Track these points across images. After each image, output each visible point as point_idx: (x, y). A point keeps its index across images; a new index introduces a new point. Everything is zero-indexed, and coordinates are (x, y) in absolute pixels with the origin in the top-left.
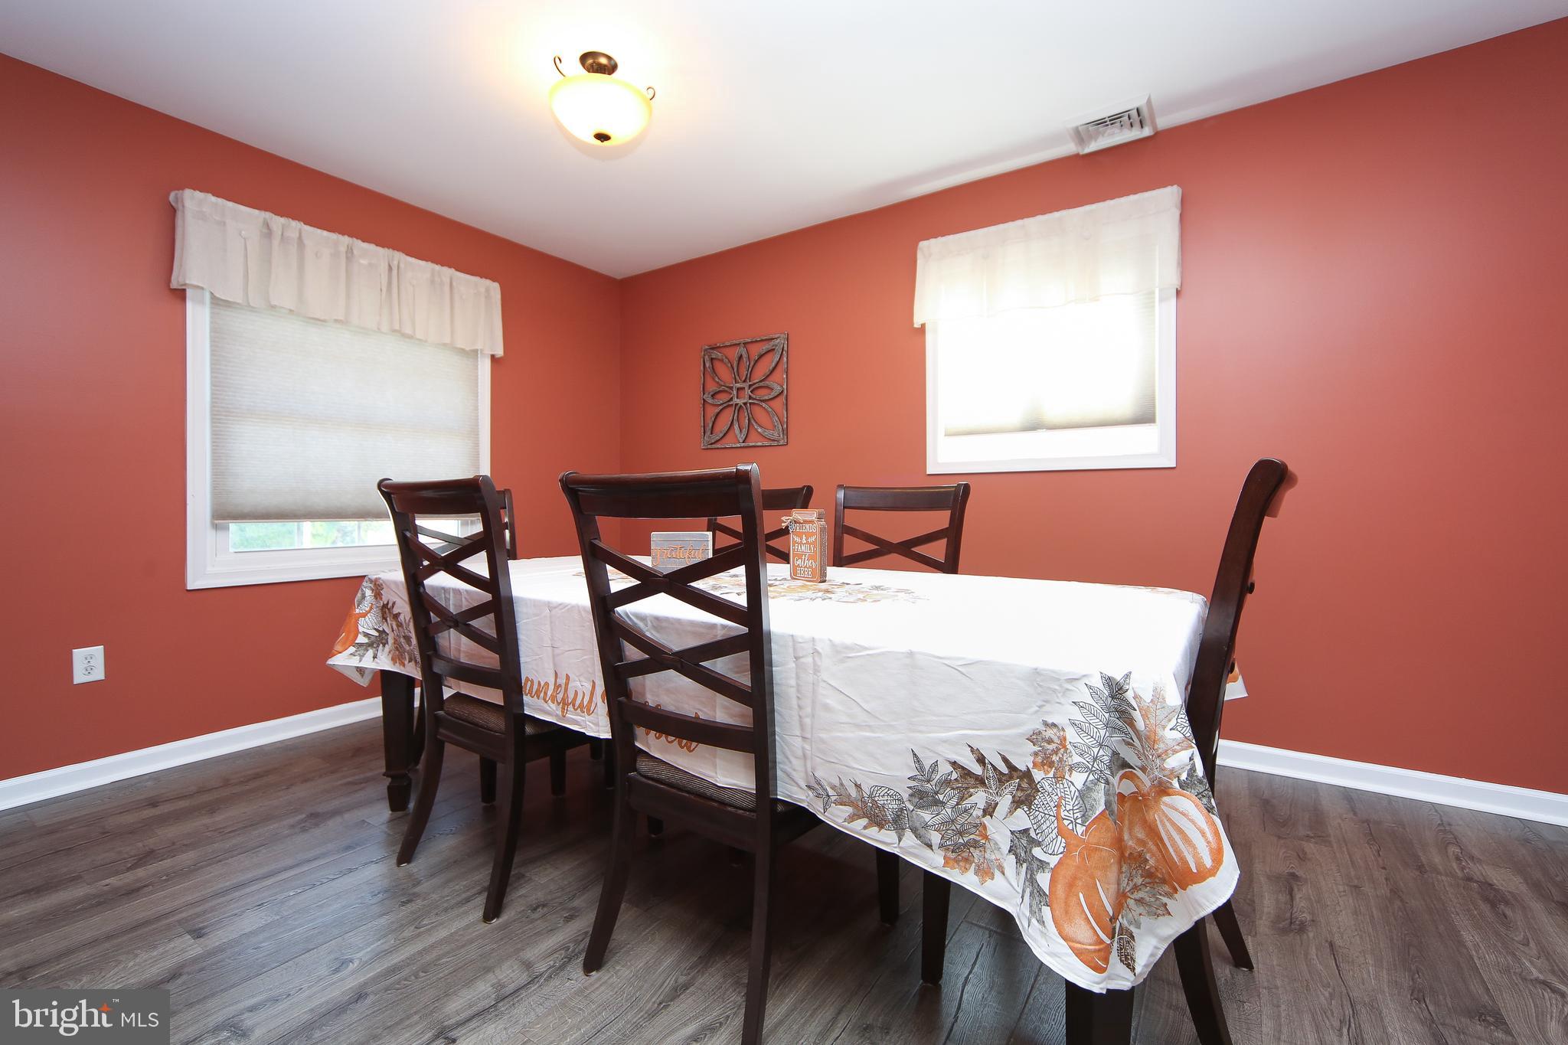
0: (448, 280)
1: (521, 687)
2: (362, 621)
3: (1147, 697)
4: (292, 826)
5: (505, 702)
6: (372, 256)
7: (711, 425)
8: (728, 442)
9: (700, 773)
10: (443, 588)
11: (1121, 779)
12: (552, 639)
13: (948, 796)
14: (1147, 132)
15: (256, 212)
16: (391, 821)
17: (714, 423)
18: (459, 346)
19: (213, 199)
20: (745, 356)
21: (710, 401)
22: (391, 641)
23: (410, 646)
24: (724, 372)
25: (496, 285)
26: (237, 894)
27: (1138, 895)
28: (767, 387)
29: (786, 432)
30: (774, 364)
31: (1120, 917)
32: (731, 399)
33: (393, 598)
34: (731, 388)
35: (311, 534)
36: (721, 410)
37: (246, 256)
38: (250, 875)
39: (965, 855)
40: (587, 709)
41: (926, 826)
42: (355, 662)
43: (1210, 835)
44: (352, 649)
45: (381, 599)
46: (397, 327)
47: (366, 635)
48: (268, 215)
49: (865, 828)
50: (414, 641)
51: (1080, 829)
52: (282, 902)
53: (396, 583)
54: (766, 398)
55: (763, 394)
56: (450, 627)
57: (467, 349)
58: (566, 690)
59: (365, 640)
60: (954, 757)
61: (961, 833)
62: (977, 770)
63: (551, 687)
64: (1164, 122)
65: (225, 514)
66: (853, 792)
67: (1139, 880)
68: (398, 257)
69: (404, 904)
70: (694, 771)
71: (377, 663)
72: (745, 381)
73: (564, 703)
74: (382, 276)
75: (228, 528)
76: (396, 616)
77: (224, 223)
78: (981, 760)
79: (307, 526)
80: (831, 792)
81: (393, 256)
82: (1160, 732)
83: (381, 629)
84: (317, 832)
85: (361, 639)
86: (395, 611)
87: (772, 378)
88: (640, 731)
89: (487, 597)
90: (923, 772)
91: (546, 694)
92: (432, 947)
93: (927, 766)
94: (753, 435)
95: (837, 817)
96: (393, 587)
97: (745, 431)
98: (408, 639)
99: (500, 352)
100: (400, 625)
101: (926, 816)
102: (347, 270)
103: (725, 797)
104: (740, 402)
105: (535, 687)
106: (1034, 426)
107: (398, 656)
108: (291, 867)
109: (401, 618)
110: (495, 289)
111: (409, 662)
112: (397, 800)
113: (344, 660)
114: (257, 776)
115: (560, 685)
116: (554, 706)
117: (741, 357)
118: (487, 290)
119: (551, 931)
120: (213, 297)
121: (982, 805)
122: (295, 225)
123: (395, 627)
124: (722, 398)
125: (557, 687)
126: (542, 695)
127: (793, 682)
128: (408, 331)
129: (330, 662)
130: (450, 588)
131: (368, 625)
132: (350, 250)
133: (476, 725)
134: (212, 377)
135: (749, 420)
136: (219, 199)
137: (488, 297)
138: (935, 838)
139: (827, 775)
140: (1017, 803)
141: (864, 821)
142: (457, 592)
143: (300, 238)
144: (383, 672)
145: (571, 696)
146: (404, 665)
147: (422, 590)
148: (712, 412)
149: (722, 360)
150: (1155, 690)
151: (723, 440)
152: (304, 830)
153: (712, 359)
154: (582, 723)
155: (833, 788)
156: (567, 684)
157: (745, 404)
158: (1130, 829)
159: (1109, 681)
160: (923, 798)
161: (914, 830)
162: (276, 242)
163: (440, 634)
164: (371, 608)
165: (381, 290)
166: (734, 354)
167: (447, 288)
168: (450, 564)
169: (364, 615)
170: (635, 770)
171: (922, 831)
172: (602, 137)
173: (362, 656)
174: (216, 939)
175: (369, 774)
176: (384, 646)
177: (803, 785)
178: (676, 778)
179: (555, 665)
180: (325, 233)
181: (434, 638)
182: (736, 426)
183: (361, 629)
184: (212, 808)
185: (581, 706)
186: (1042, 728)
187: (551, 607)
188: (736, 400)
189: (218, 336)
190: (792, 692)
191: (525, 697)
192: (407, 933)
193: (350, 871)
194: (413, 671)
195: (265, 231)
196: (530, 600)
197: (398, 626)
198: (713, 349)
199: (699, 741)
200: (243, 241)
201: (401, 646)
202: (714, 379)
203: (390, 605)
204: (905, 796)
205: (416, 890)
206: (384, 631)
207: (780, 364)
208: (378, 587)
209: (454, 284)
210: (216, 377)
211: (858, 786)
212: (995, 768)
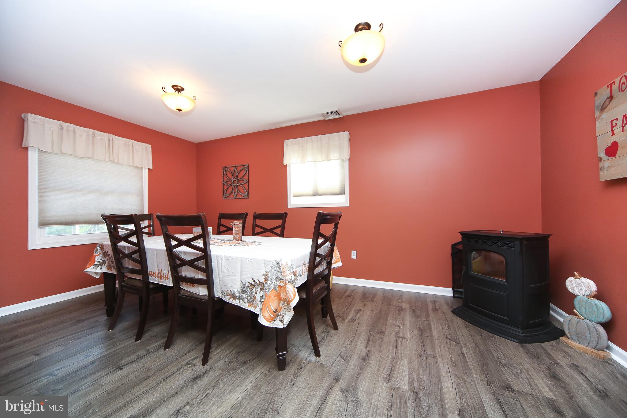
0: (131, 144)
1: (148, 274)
2: (96, 257)
3: (284, 264)
4: (71, 324)
5: (143, 278)
6: (102, 137)
7: (225, 191)
8: (231, 197)
9: (196, 292)
10: (124, 246)
11: (280, 282)
12: (157, 260)
13: (248, 290)
14: (340, 116)
15: (57, 121)
16: (107, 320)
17: (226, 191)
18: (136, 166)
19: (39, 117)
20: (236, 170)
21: (225, 184)
22: (107, 263)
23: (113, 264)
24: (229, 175)
25: (150, 146)
26: (50, 344)
27: (285, 308)
28: (243, 180)
29: (248, 194)
30: (244, 173)
31: (280, 312)
32: (232, 184)
33: (107, 250)
34: (232, 180)
35: (78, 229)
36: (229, 187)
37: (53, 137)
38: (55, 339)
39: (252, 303)
40: (167, 278)
41: (244, 298)
42: (94, 270)
43: (293, 292)
44: (93, 266)
45: (103, 250)
46: (112, 160)
47: (98, 262)
48: (61, 122)
49: (232, 300)
50: (114, 263)
51: (268, 293)
52: (67, 344)
53: (108, 245)
54: (242, 184)
55: (242, 182)
56: (126, 258)
57: (139, 167)
58: (161, 273)
59: (98, 263)
60: (249, 281)
61: (251, 299)
62: (253, 283)
63: (157, 273)
64: (345, 114)
65: (43, 223)
66: (230, 292)
67: (285, 304)
68: (112, 136)
69: (109, 340)
70: (194, 292)
71: (102, 270)
72: (236, 178)
73: (160, 277)
74: (106, 143)
75: (45, 228)
76: (108, 255)
77: (44, 125)
78: (254, 281)
79: (77, 227)
80: (225, 293)
81: (110, 136)
82: (286, 271)
83: (103, 260)
84: (80, 325)
85: (96, 263)
86: (108, 254)
87: (244, 177)
88: (181, 283)
89: (137, 248)
90: (244, 285)
91: (155, 275)
92: (118, 349)
93: (244, 283)
94: (238, 195)
95: (227, 299)
96: (107, 246)
97: (236, 194)
98: (112, 262)
99: (151, 168)
100: (110, 258)
101: (244, 295)
102: (92, 140)
103: (202, 297)
104: (234, 185)
105: (152, 273)
106: (316, 194)
107: (109, 268)
108: (70, 335)
109: (110, 256)
110: (149, 147)
111: (113, 269)
112: (109, 313)
113: (90, 270)
114: (56, 312)
115: (159, 272)
116: (157, 278)
117: (235, 171)
118: (146, 147)
119: (156, 342)
120: (39, 150)
121: (255, 291)
122: (72, 126)
123: (108, 259)
124: (229, 183)
125: (158, 273)
126: (154, 276)
127: (217, 267)
128: (116, 161)
129: (85, 271)
130: (126, 246)
131: (98, 258)
132: (94, 134)
133: (134, 286)
134: (39, 177)
135: (237, 190)
136: (42, 117)
137: (147, 149)
138: (246, 300)
139: (224, 289)
140: (261, 290)
141: (232, 299)
142: (128, 247)
143: (74, 130)
144: (104, 273)
145: (162, 275)
146: (111, 270)
147: (117, 247)
148: (226, 187)
149: (229, 171)
150: (286, 263)
151: (229, 197)
152: (75, 325)
153: (226, 171)
154: (165, 283)
155: (226, 292)
156: (161, 272)
157: (236, 185)
158: (283, 293)
159: (276, 261)
160: (244, 292)
161: (242, 299)
162: (64, 131)
163: (123, 260)
164: (100, 253)
165: (106, 147)
166: (233, 169)
167: (131, 147)
168: (125, 238)
169: (97, 256)
170: (180, 294)
171: (243, 299)
172: (179, 110)
173: (96, 269)
174: (43, 356)
175: (100, 307)
176: (104, 265)
177: (220, 292)
178: (190, 294)
179: (158, 267)
180: (84, 128)
181: (121, 261)
182: (233, 192)
183: (96, 260)
184: (40, 322)
185: (165, 278)
186: (265, 273)
187: (156, 250)
188: (233, 184)
189: (41, 163)
190: (217, 269)
191: (149, 277)
192: (110, 347)
193: (92, 334)
194: (114, 272)
195: (61, 127)
196: (150, 249)
197: (109, 258)
198: (226, 168)
199: (195, 284)
200: (51, 131)
201: (110, 264)
202: (226, 177)
203: (107, 252)
204: (240, 292)
205: (114, 336)
206: (104, 260)
207: (246, 173)
208: (102, 247)
209: (134, 145)
210: (40, 177)
211: (230, 290)
212: (257, 283)
